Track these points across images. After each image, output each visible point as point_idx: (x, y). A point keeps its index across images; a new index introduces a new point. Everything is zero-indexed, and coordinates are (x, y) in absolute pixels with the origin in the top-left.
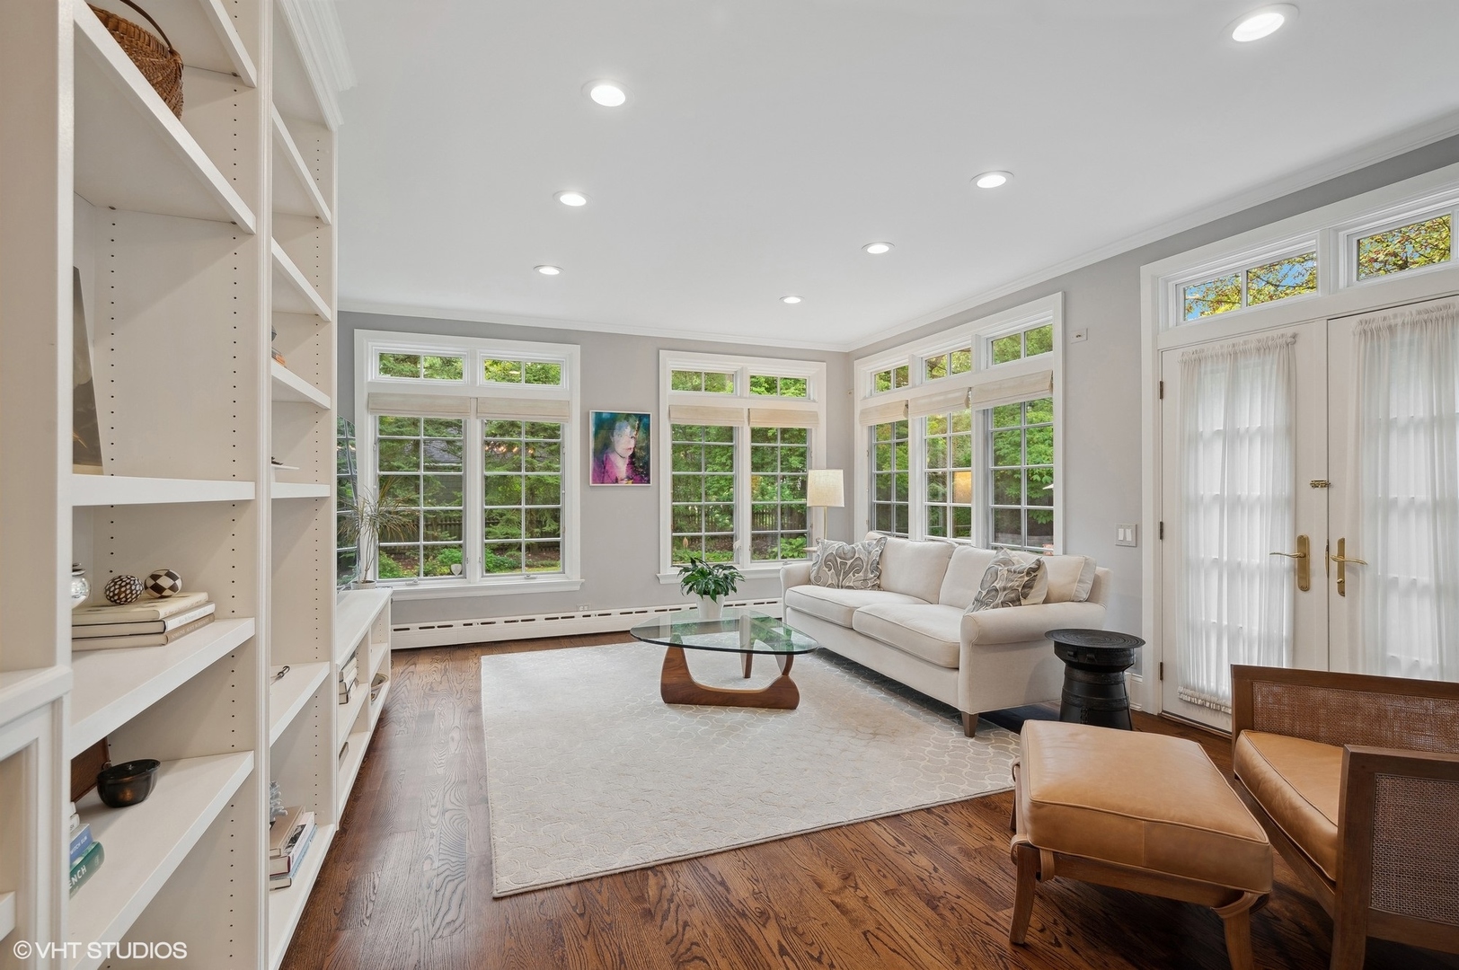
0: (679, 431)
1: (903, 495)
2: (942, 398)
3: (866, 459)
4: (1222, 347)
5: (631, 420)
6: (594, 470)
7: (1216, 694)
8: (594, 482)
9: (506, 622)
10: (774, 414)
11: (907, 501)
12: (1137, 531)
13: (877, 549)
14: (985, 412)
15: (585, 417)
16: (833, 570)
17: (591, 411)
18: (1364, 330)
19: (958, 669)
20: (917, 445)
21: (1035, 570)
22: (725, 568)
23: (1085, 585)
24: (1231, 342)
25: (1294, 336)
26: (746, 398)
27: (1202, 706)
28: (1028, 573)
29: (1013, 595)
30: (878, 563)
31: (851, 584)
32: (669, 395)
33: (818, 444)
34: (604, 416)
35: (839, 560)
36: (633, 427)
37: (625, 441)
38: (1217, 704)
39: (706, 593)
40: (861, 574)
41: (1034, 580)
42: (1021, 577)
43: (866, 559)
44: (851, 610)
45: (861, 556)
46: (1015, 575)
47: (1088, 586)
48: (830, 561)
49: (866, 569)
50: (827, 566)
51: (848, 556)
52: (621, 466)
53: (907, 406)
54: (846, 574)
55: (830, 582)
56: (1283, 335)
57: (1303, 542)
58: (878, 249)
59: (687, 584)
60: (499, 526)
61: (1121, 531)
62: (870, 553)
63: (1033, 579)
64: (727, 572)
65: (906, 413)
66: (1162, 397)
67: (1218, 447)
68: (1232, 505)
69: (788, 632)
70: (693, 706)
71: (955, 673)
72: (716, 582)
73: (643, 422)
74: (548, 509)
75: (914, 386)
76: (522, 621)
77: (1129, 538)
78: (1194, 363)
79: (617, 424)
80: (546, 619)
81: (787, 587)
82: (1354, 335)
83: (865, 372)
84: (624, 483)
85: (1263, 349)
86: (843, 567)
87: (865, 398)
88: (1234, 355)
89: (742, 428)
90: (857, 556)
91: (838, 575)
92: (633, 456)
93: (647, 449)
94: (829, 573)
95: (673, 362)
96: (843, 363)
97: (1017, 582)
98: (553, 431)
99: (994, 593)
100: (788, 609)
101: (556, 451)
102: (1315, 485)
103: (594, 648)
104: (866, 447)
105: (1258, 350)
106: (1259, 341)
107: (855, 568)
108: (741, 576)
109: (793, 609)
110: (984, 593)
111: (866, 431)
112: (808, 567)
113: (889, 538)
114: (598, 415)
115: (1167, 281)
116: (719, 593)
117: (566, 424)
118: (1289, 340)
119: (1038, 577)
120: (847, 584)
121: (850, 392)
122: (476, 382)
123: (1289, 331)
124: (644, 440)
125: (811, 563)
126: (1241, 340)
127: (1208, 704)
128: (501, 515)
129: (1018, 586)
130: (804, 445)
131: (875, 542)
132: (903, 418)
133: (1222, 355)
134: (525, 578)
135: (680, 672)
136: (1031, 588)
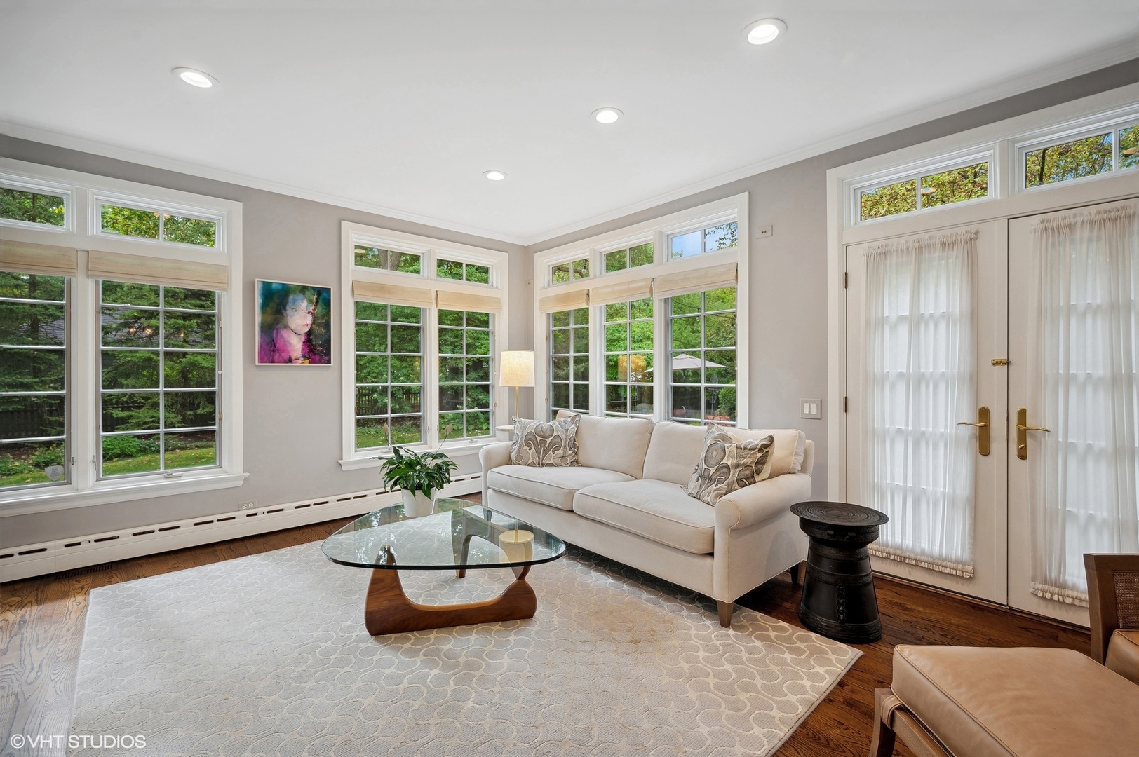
0: (362, 309)
1: (585, 376)
2: (624, 287)
3: (545, 342)
4: (907, 242)
5: (308, 294)
6: (261, 347)
7: (900, 548)
8: (261, 360)
9: (135, 534)
10: (461, 297)
11: (588, 380)
12: (822, 406)
13: (573, 426)
14: (666, 300)
15: (248, 287)
16: (533, 449)
17: (257, 280)
18: (1046, 229)
19: (712, 554)
20: (597, 330)
21: (766, 446)
22: (435, 457)
23: (798, 458)
24: (916, 237)
25: (976, 233)
26: (432, 280)
27: (887, 558)
28: (760, 450)
29: (747, 472)
30: (575, 440)
31: (552, 462)
32: (352, 272)
33: (501, 327)
34: (274, 286)
35: (539, 439)
36: (310, 301)
37: (300, 318)
38: (901, 557)
39: (419, 487)
40: (560, 451)
41: (767, 456)
42: (753, 453)
43: (564, 436)
44: (571, 493)
45: (559, 434)
46: (746, 452)
47: (801, 458)
48: (530, 439)
49: (565, 447)
50: (527, 444)
51: (547, 435)
52: (296, 345)
53: (588, 295)
54: (546, 452)
55: (531, 461)
56: (967, 232)
57: (984, 414)
58: (607, 117)
59: (391, 479)
60: (143, 409)
61: (806, 406)
62: (567, 430)
63: (765, 456)
64: (438, 461)
65: (588, 301)
66: (846, 287)
67: (904, 330)
68: (917, 381)
69: (489, 514)
70: (409, 635)
71: (709, 560)
72: (429, 475)
73: (322, 297)
74: (203, 393)
75: (595, 277)
76: (160, 530)
77: (814, 411)
78: (879, 256)
79: (291, 297)
80: (196, 524)
81: (488, 468)
82: (1035, 232)
83: (544, 263)
84: (299, 363)
85: (947, 245)
86: (543, 445)
87: (544, 288)
88: (919, 249)
89: (430, 309)
90: (555, 434)
91: (538, 453)
92: (309, 334)
93: (327, 326)
94: (530, 452)
95: (355, 236)
96: (524, 256)
97: (749, 459)
98: (205, 297)
99: (725, 470)
100: (490, 491)
101: (208, 324)
102: (995, 363)
103: (262, 555)
104: (545, 333)
105: (943, 245)
106: (944, 237)
107: (555, 446)
108: (454, 465)
109: (494, 490)
110: (713, 470)
111: (544, 318)
112: (508, 447)
113: (582, 416)
114: (267, 287)
115: (849, 185)
116: (432, 486)
117: (223, 293)
118: (973, 236)
119: (770, 453)
120: (548, 462)
121: (529, 282)
122: (85, 229)
123: (973, 228)
124: (323, 316)
125: (511, 442)
126: (926, 236)
127: (892, 557)
128: (147, 398)
129: (751, 463)
130: (486, 329)
131: (569, 420)
132: (585, 306)
133: (907, 249)
134: (165, 478)
135: (391, 593)
136: (764, 464)
